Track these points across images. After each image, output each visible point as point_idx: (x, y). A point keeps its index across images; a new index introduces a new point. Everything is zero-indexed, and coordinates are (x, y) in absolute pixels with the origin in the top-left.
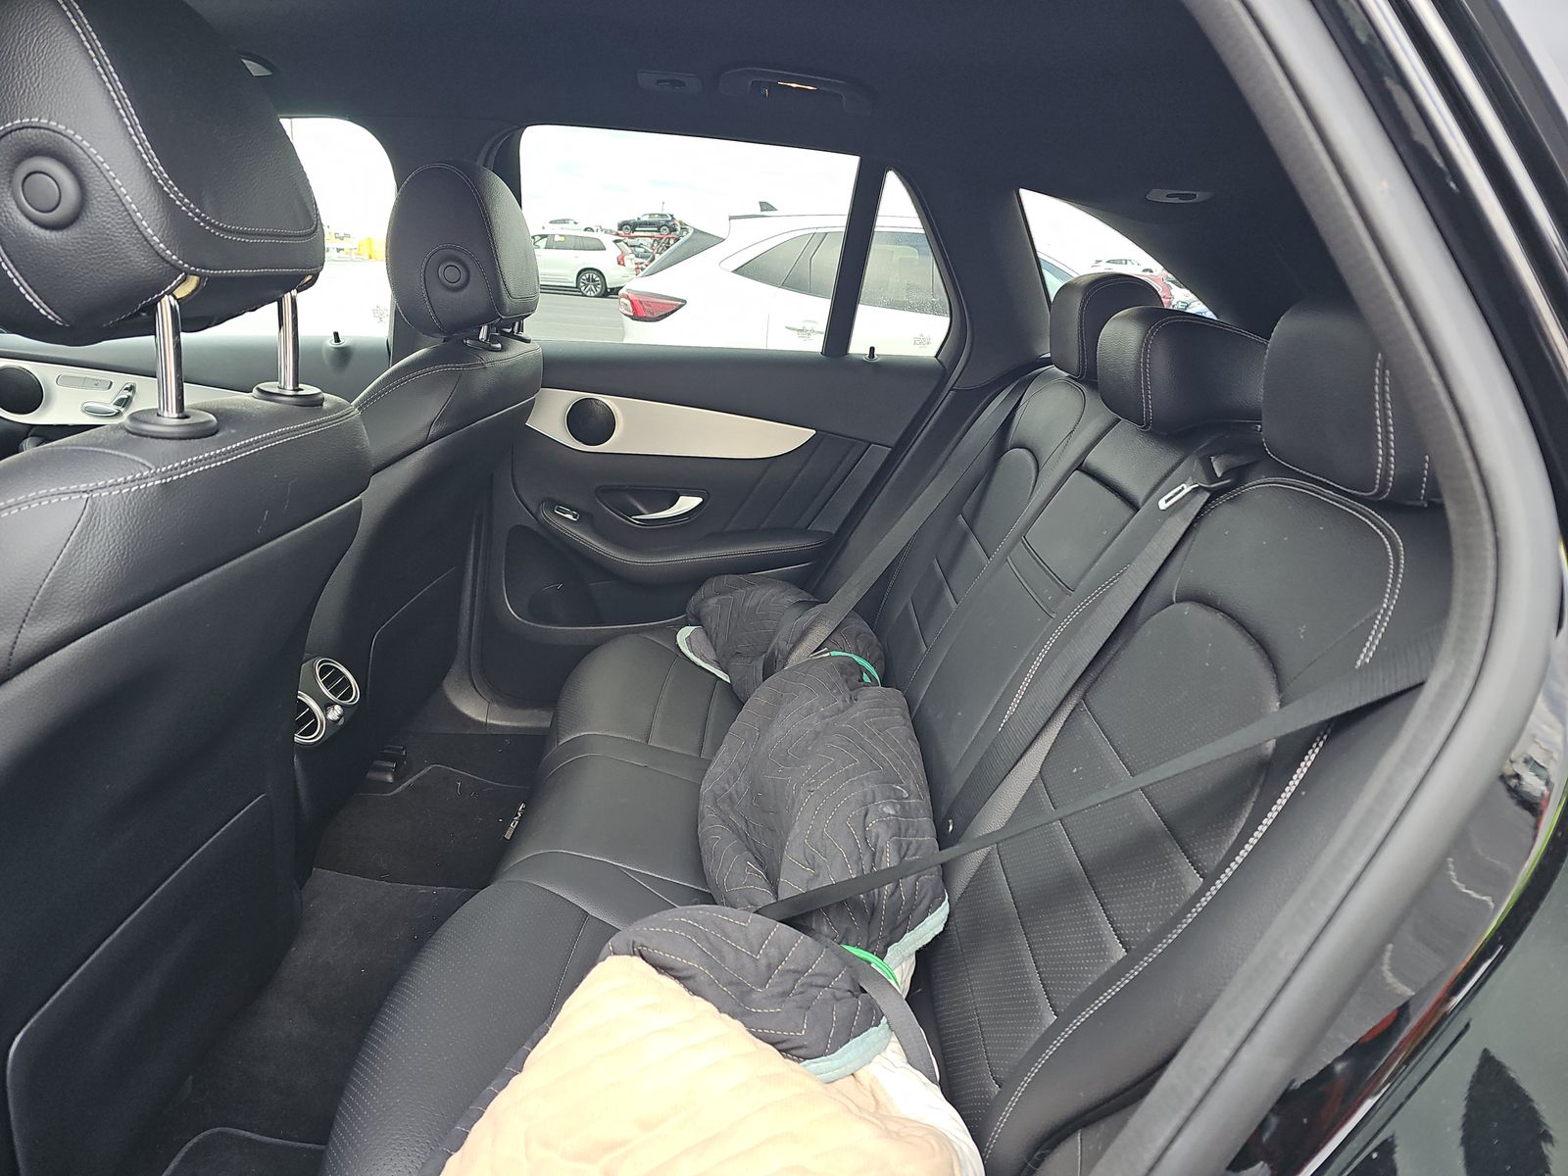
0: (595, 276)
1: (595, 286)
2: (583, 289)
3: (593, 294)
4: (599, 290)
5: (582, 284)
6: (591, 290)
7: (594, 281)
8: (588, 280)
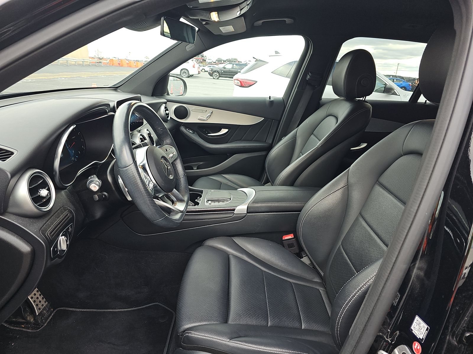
0: (186, 71)
1: (186, 74)
2: (182, 75)
3: (185, 77)
4: (187, 75)
5: (182, 74)
6: (184, 75)
7: (185, 73)
8: (184, 72)
